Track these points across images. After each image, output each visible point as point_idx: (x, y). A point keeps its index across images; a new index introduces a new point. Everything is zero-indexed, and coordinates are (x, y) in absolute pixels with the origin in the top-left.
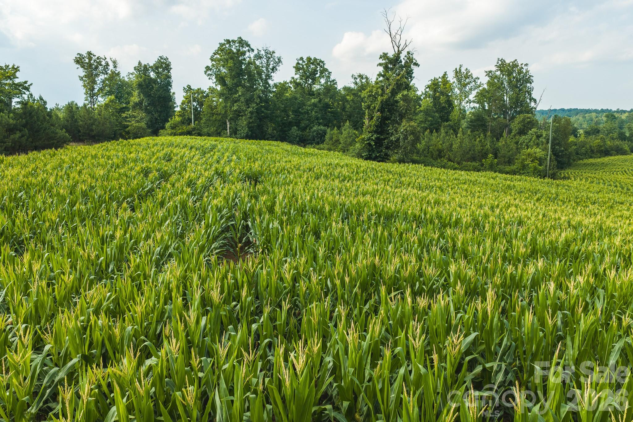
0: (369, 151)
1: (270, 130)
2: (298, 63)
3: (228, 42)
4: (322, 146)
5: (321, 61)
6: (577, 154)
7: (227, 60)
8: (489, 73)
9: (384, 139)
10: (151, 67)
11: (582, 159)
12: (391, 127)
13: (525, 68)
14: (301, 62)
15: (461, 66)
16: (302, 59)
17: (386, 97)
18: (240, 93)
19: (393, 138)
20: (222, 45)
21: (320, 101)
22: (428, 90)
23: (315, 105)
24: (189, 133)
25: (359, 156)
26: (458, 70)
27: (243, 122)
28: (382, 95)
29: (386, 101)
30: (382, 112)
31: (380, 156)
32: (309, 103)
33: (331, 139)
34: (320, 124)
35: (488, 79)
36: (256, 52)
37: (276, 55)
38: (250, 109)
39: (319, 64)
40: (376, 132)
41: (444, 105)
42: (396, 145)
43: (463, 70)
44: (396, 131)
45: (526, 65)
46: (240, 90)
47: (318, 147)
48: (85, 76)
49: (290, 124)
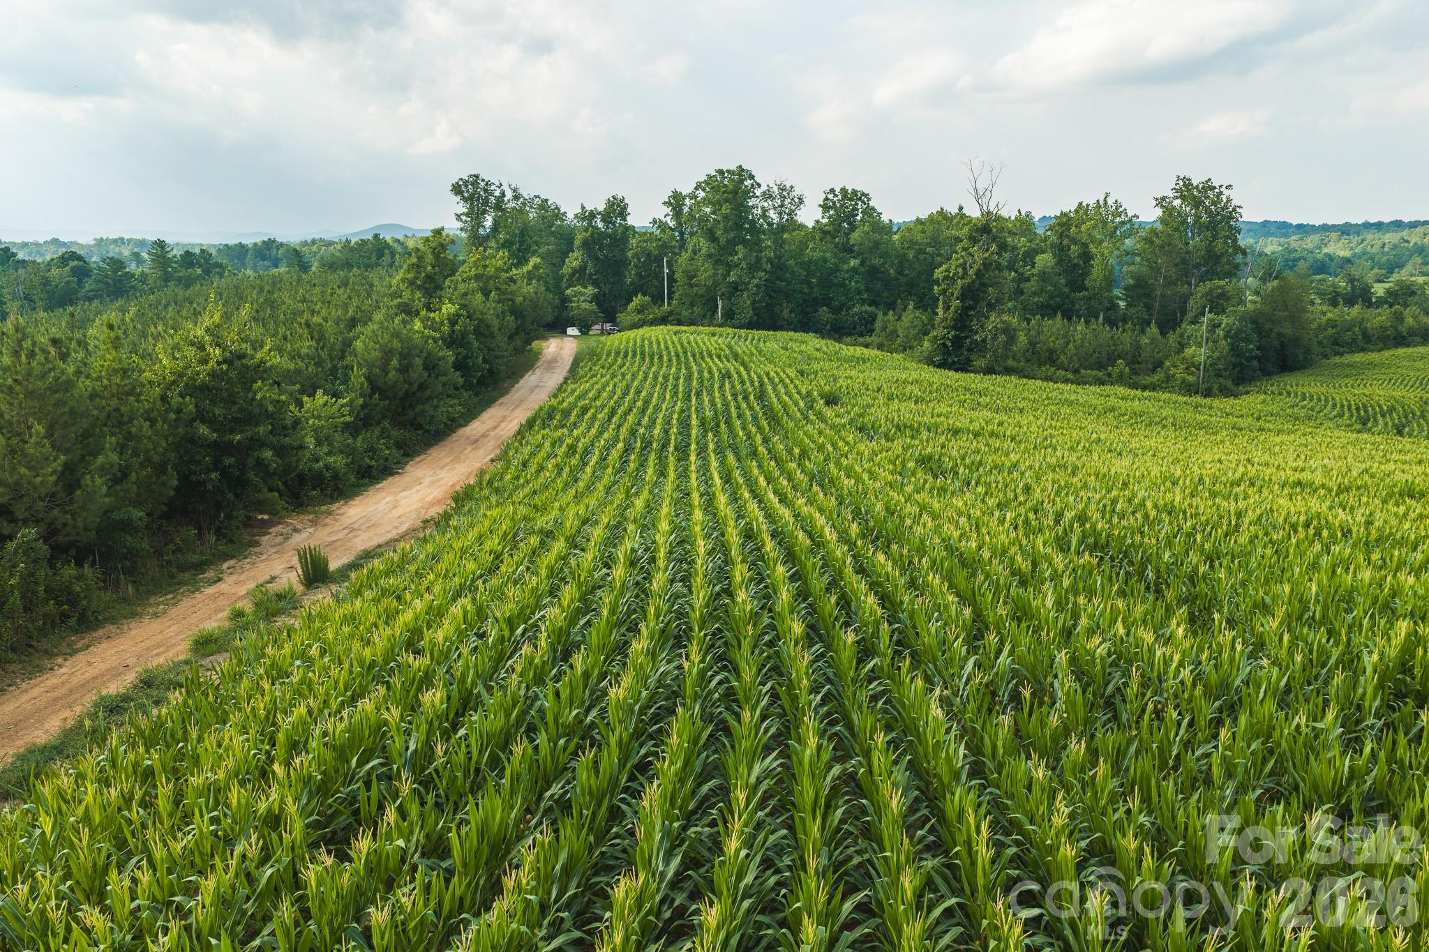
0: (944, 354)
1: (786, 313)
2: (827, 199)
3: (721, 172)
4: (868, 339)
5: (863, 194)
6: (1336, 343)
7: (719, 202)
8: (1161, 201)
9: (966, 338)
10: (599, 213)
11: (1342, 355)
12: (975, 322)
13: (1226, 192)
14: (830, 196)
15: (1107, 195)
16: (832, 191)
17: (968, 280)
18: (740, 256)
19: (977, 337)
20: (710, 177)
21: (862, 264)
22: (1049, 233)
23: (854, 270)
24: (664, 321)
25: (929, 361)
26: (1101, 202)
27: (745, 300)
28: (963, 278)
29: (969, 286)
30: (962, 301)
31: (958, 362)
32: (845, 267)
33: (884, 329)
34: (863, 302)
35: (1159, 212)
36: (764, 188)
37: (797, 192)
38: (756, 281)
39: (860, 199)
40: (954, 327)
41: (1076, 261)
42: (981, 347)
43: (1110, 201)
44: (982, 327)
45: (1229, 187)
46: (741, 251)
47: (861, 340)
48: (467, 215)
49: (816, 303)
